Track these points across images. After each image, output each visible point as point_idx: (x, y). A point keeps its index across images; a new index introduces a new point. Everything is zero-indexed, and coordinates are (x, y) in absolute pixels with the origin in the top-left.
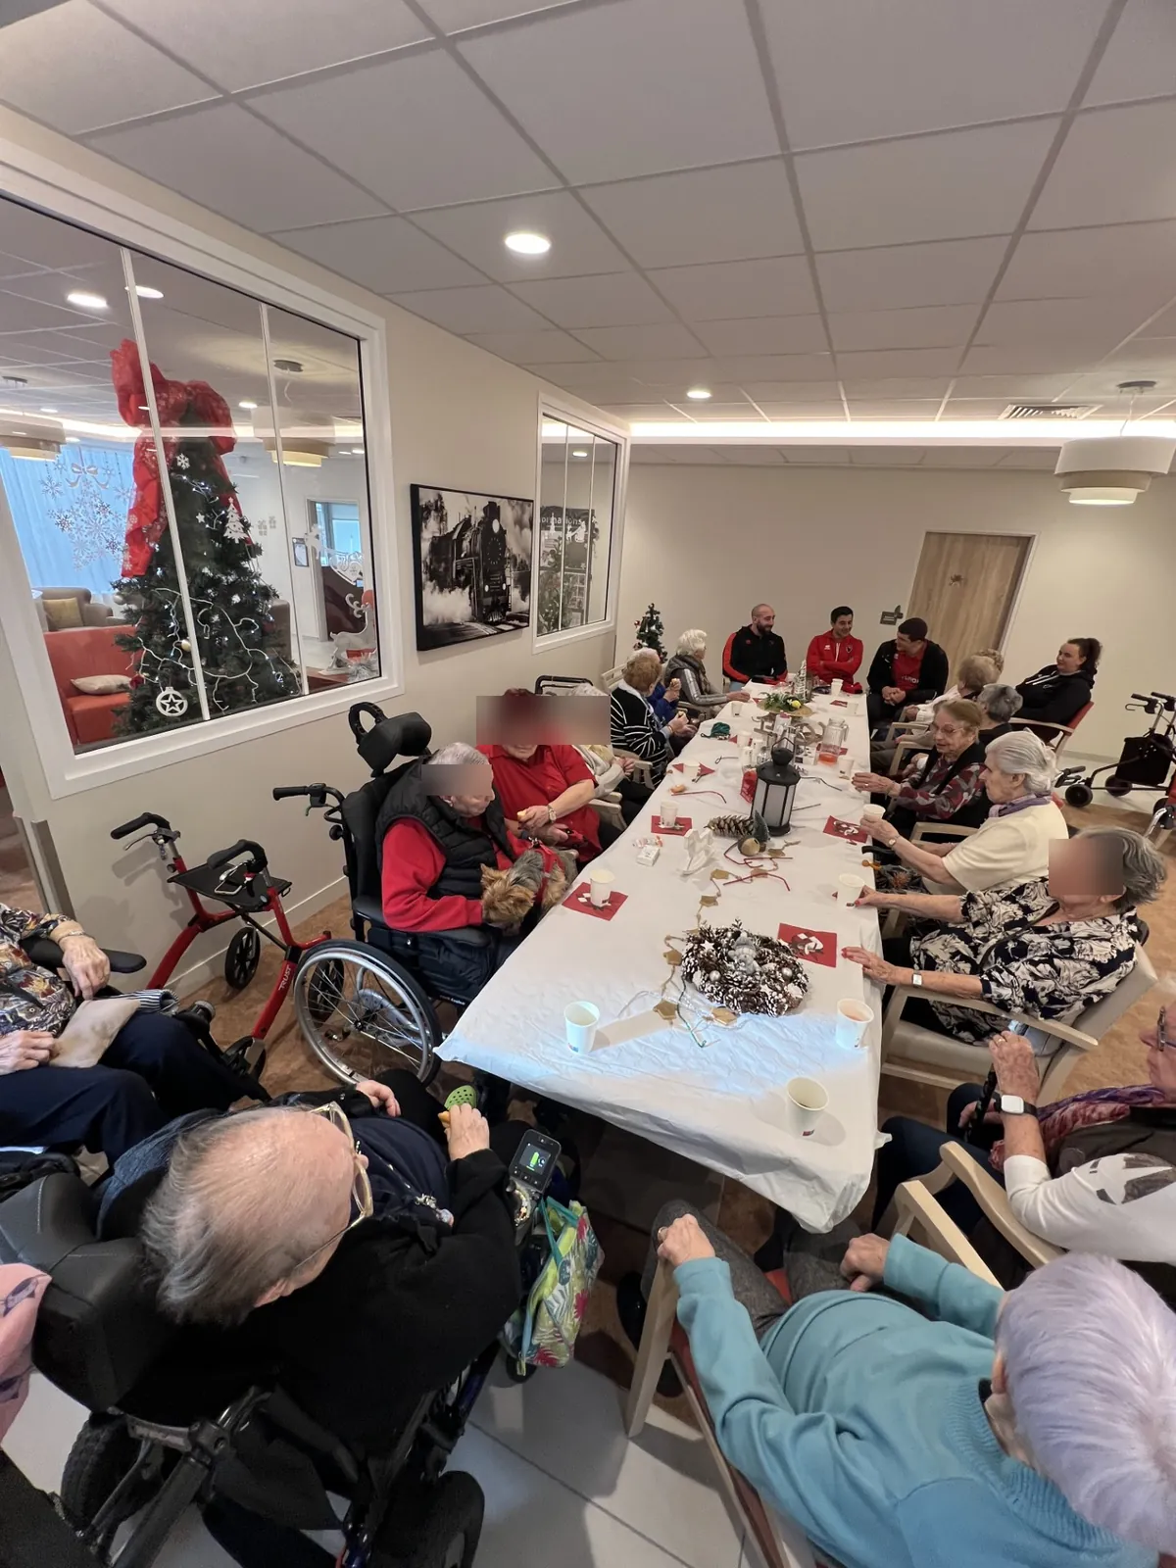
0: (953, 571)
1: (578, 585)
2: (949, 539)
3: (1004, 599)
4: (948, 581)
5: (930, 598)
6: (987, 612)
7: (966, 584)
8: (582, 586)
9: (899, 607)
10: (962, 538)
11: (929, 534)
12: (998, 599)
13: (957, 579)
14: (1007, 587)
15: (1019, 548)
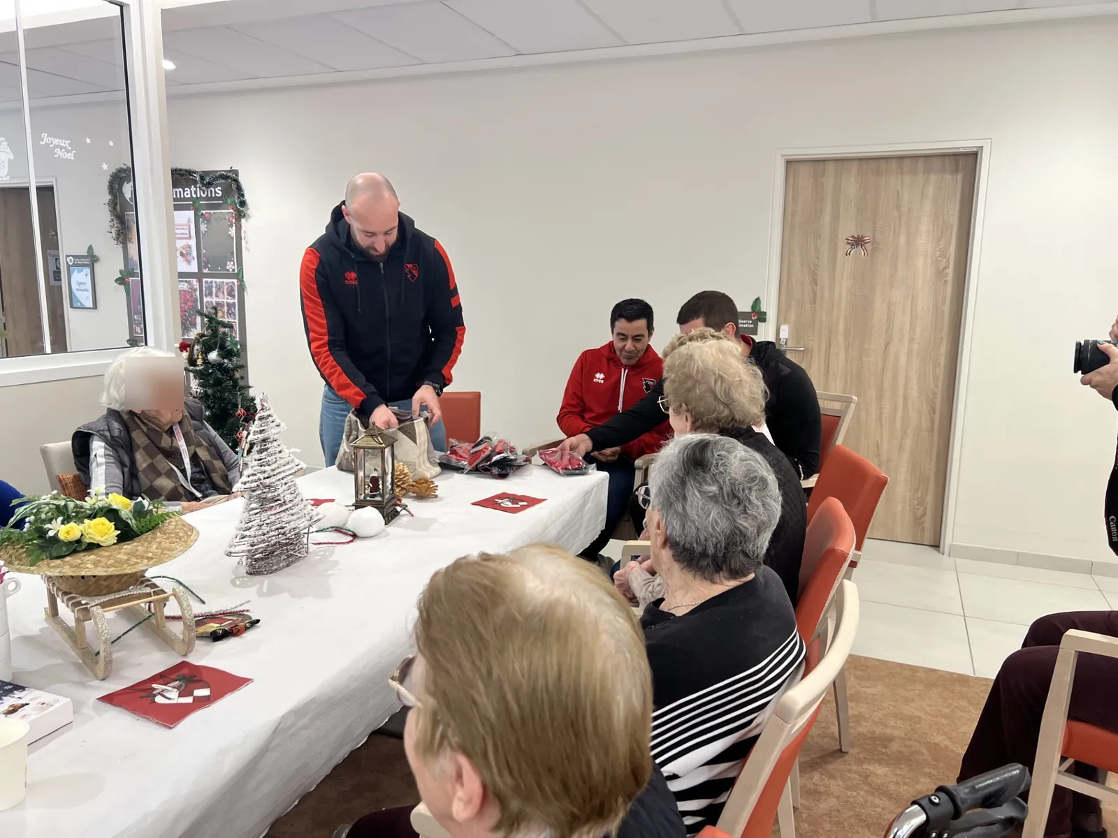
0: (848, 229)
1: (225, 299)
2: (831, 168)
3: (950, 271)
4: (842, 247)
5: (815, 282)
6: (924, 302)
7: (874, 250)
8: (231, 301)
9: (757, 301)
10: (855, 164)
11: (791, 164)
12: (940, 274)
13: (858, 242)
14: (952, 249)
15: (960, 176)
